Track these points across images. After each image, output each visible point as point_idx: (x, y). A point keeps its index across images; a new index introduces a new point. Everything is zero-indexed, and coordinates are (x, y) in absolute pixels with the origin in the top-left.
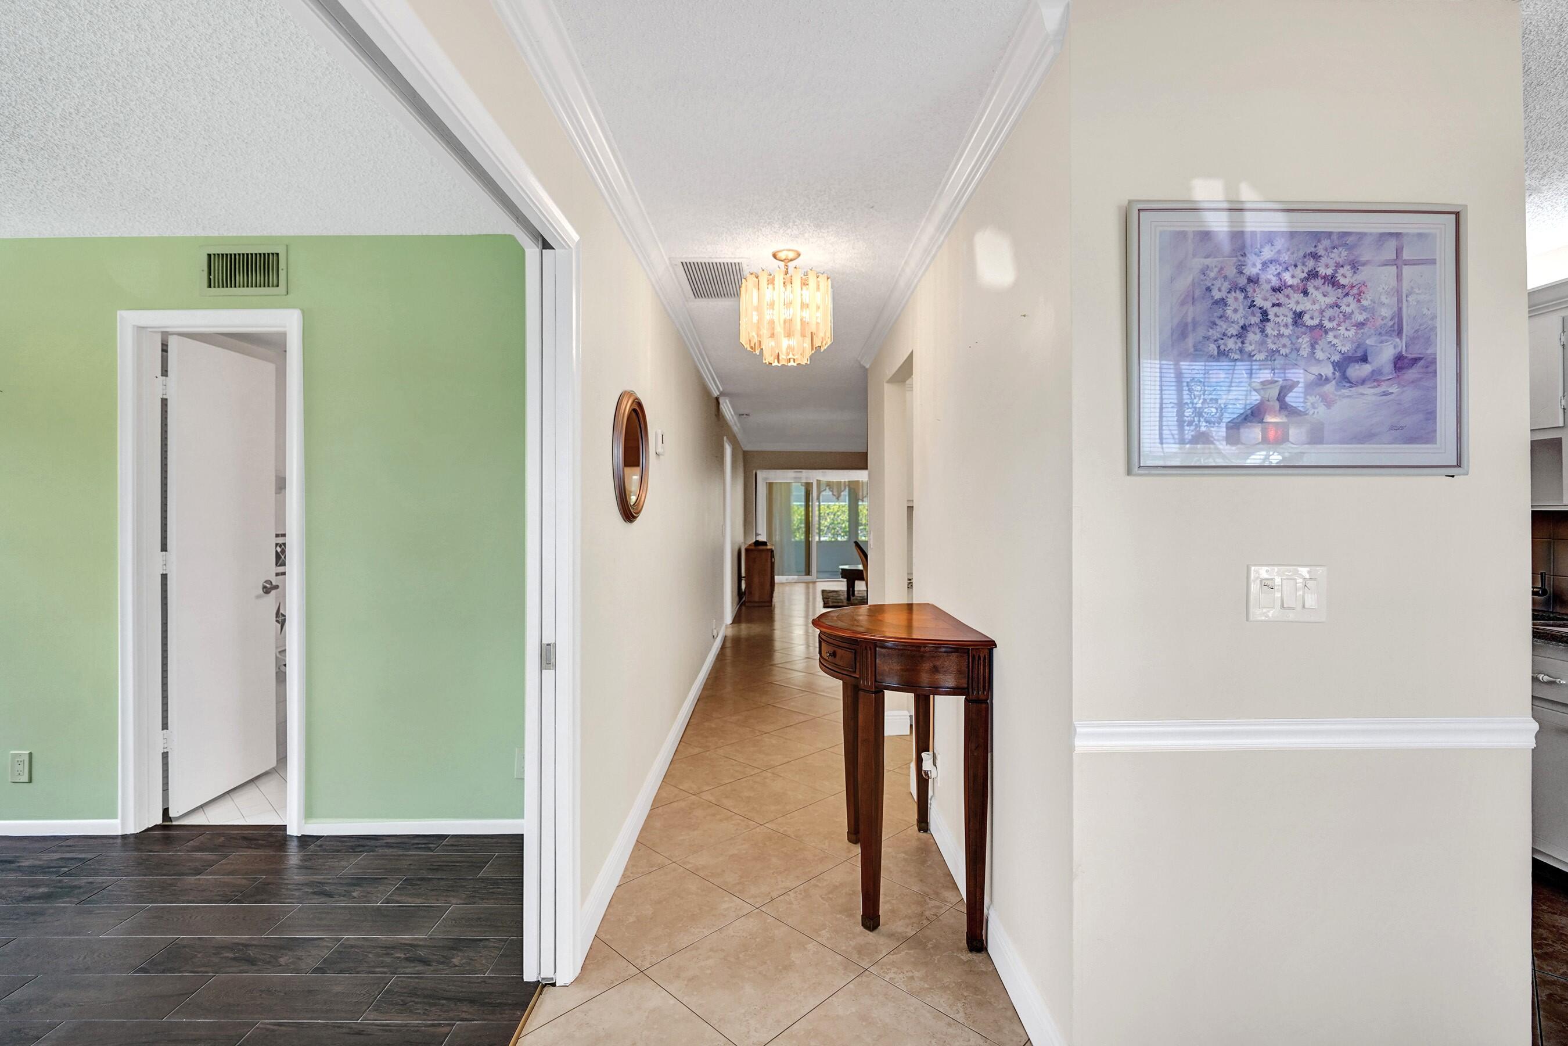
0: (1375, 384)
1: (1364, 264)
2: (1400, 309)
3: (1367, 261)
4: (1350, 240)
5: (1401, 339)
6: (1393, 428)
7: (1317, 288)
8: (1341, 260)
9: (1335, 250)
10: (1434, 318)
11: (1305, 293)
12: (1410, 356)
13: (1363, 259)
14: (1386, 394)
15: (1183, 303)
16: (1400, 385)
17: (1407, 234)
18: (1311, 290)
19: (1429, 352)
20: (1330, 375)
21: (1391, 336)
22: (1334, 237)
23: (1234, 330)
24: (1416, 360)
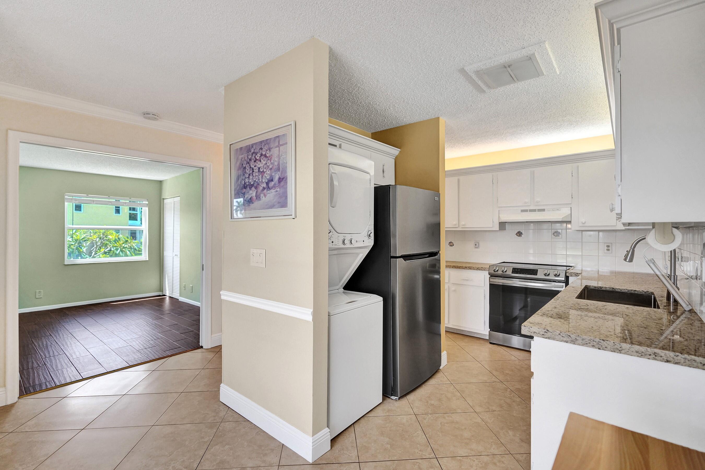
0: (274, 188)
1: (272, 149)
2: (279, 162)
3: (273, 147)
4: (268, 141)
5: (280, 172)
6: (279, 203)
7: (262, 159)
8: (266, 148)
9: (265, 146)
10: (287, 163)
11: (260, 161)
12: (282, 177)
13: (271, 147)
14: (277, 191)
15: (238, 170)
16: (280, 188)
17: (280, 135)
18: (261, 160)
19: (286, 175)
20: (265, 187)
21: (277, 171)
22: (265, 141)
23: (247, 176)
24: (283, 178)
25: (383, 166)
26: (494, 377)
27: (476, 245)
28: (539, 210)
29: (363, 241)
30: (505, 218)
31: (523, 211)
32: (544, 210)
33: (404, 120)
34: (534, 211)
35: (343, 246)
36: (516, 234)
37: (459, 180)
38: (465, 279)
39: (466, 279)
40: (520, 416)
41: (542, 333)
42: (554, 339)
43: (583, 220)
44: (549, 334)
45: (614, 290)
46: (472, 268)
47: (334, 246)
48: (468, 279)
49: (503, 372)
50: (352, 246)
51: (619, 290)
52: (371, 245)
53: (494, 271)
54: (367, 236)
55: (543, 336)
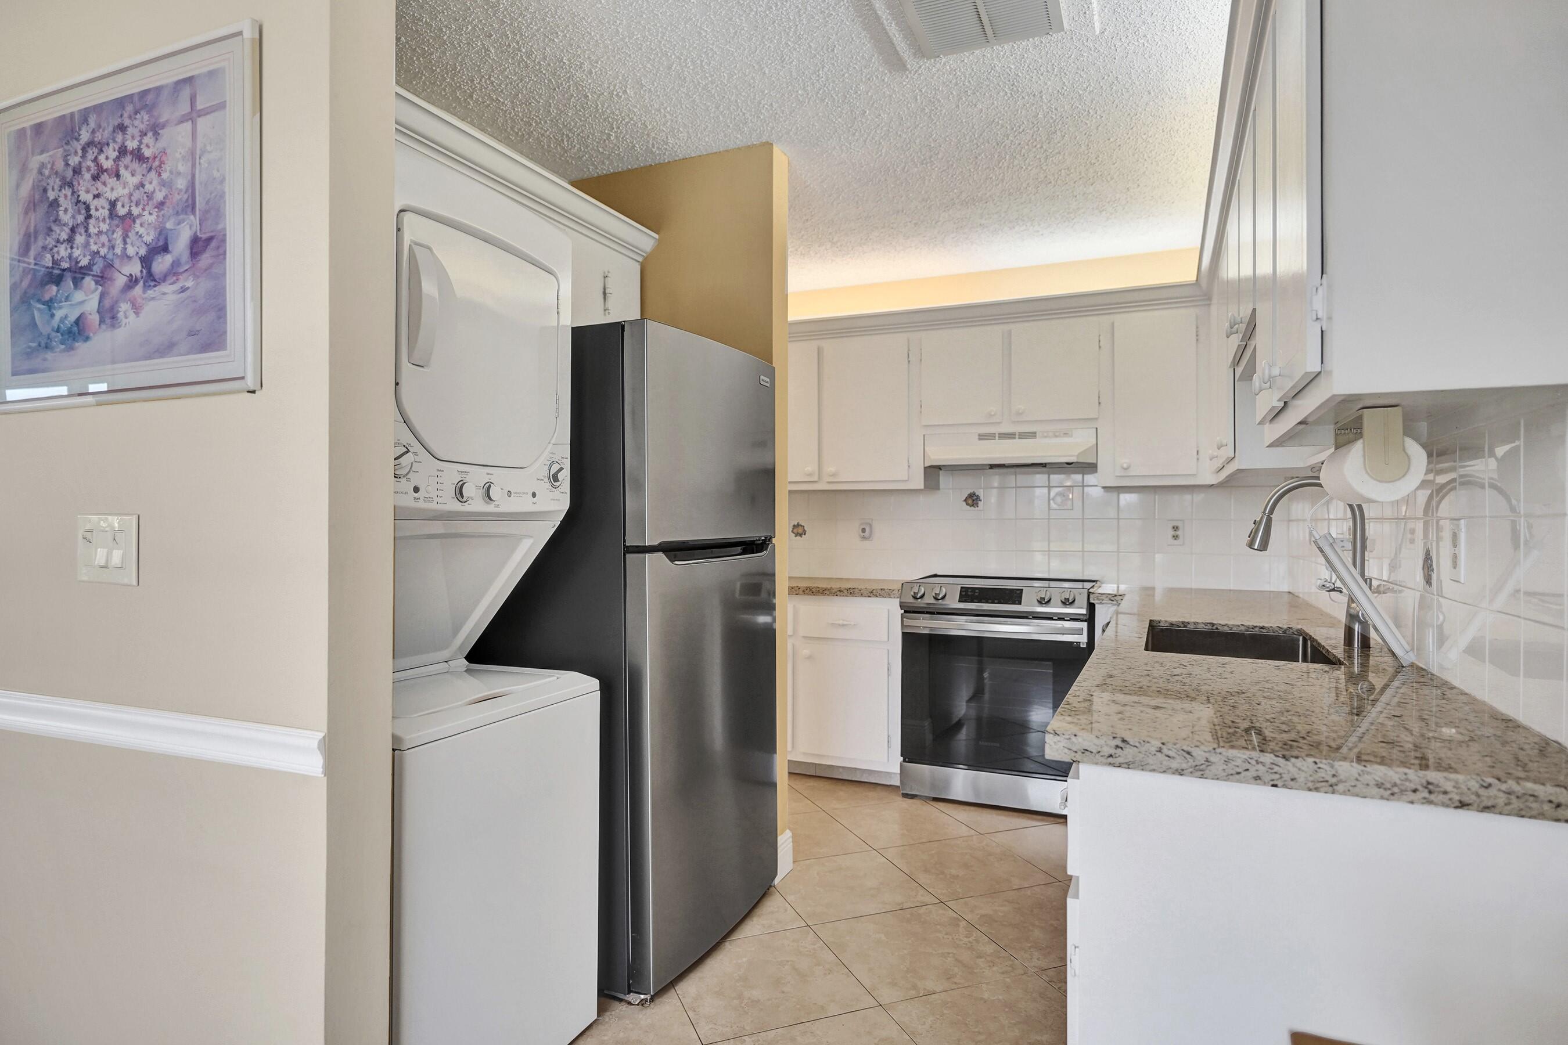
0: (175, 278)
1: (163, 126)
2: (193, 176)
3: (167, 121)
4: (150, 98)
5: (195, 216)
6: (192, 333)
7: (126, 167)
8: (143, 127)
9: (138, 116)
10: (222, 181)
11: (118, 176)
12: (204, 236)
13: (162, 120)
14: (183, 290)
15: (26, 213)
16: (196, 277)
17: (199, 76)
18: (122, 171)
19: (220, 227)
20: (139, 274)
21: (186, 213)
22: (136, 99)
23: (64, 236)
24: (210, 240)
25: (605, 277)
26: (922, 892)
27: (864, 530)
28: (1024, 435)
29: (534, 495)
30: (940, 455)
31: (983, 437)
32: (1032, 435)
33: (671, 141)
34: (1011, 436)
35: (457, 506)
36: (965, 500)
37: (820, 351)
38: (837, 622)
39: (841, 622)
40: (1000, 997)
41: (1107, 750)
42: (1143, 767)
43: (1125, 461)
44: (1128, 753)
45: (1214, 628)
46: (856, 591)
47: (421, 504)
48: (845, 623)
49: (942, 873)
50: (490, 508)
51: (1226, 629)
52: (561, 511)
53: (915, 598)
54: (546, 480)
55: (1110, 760)
